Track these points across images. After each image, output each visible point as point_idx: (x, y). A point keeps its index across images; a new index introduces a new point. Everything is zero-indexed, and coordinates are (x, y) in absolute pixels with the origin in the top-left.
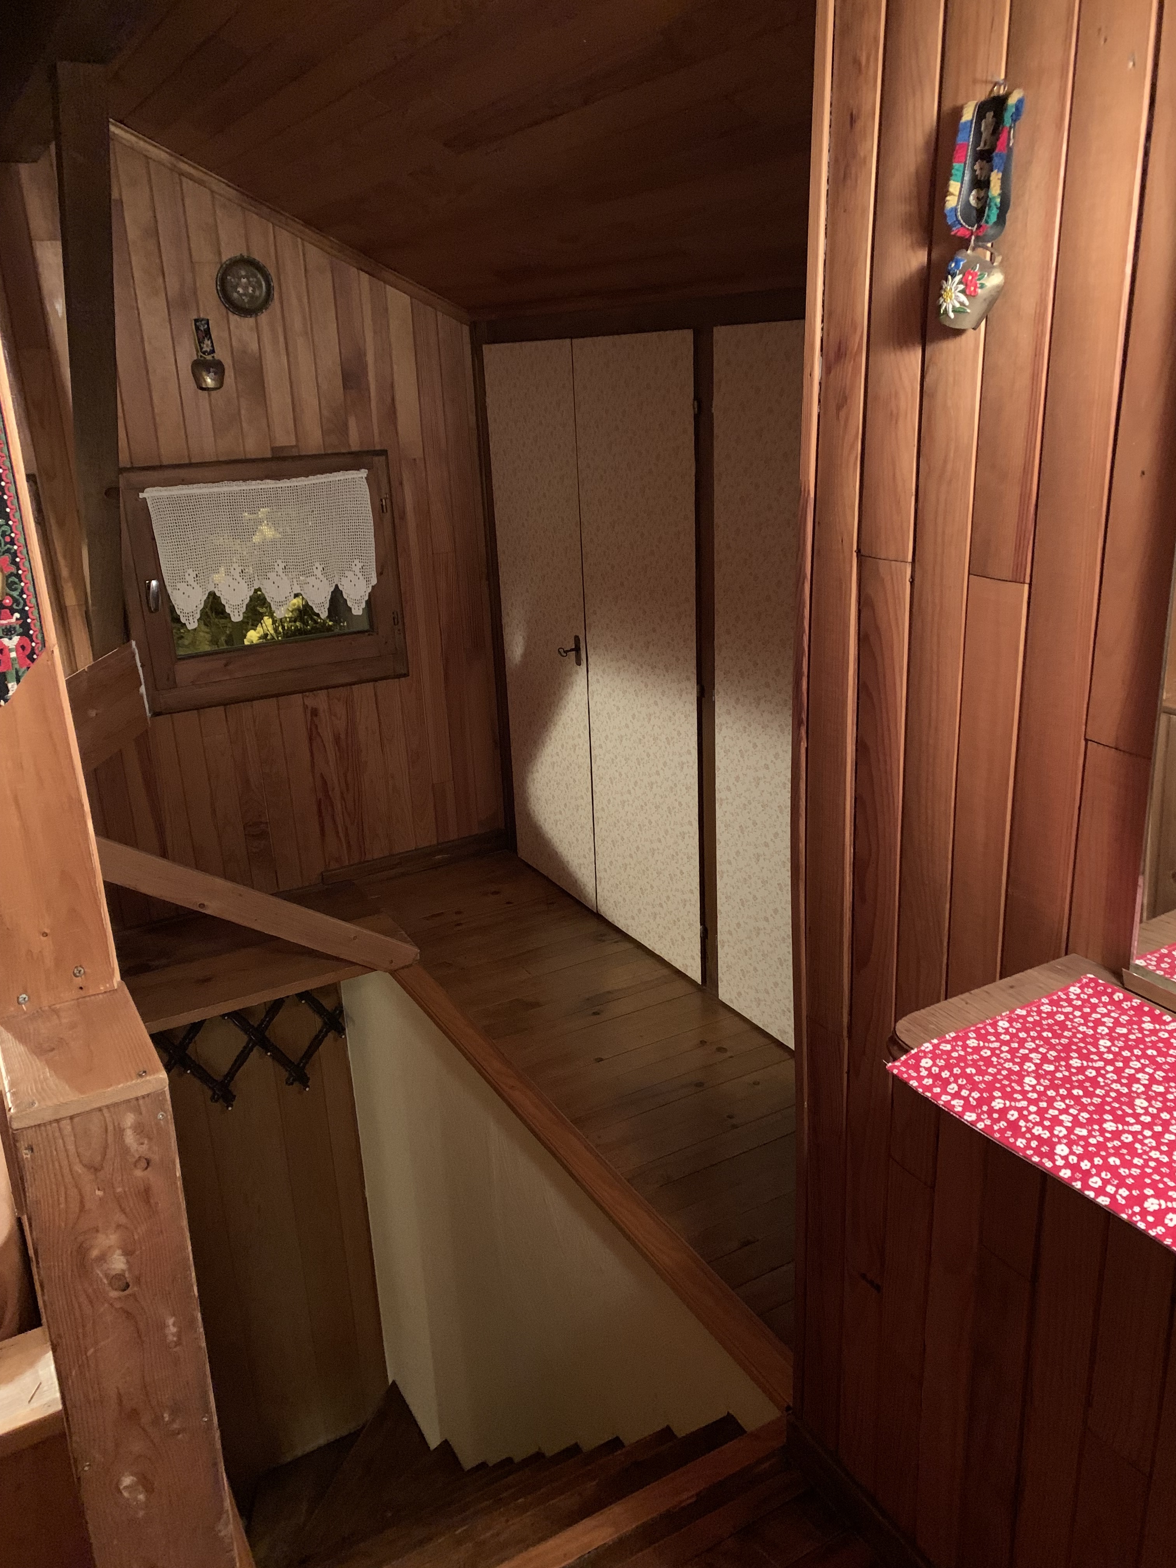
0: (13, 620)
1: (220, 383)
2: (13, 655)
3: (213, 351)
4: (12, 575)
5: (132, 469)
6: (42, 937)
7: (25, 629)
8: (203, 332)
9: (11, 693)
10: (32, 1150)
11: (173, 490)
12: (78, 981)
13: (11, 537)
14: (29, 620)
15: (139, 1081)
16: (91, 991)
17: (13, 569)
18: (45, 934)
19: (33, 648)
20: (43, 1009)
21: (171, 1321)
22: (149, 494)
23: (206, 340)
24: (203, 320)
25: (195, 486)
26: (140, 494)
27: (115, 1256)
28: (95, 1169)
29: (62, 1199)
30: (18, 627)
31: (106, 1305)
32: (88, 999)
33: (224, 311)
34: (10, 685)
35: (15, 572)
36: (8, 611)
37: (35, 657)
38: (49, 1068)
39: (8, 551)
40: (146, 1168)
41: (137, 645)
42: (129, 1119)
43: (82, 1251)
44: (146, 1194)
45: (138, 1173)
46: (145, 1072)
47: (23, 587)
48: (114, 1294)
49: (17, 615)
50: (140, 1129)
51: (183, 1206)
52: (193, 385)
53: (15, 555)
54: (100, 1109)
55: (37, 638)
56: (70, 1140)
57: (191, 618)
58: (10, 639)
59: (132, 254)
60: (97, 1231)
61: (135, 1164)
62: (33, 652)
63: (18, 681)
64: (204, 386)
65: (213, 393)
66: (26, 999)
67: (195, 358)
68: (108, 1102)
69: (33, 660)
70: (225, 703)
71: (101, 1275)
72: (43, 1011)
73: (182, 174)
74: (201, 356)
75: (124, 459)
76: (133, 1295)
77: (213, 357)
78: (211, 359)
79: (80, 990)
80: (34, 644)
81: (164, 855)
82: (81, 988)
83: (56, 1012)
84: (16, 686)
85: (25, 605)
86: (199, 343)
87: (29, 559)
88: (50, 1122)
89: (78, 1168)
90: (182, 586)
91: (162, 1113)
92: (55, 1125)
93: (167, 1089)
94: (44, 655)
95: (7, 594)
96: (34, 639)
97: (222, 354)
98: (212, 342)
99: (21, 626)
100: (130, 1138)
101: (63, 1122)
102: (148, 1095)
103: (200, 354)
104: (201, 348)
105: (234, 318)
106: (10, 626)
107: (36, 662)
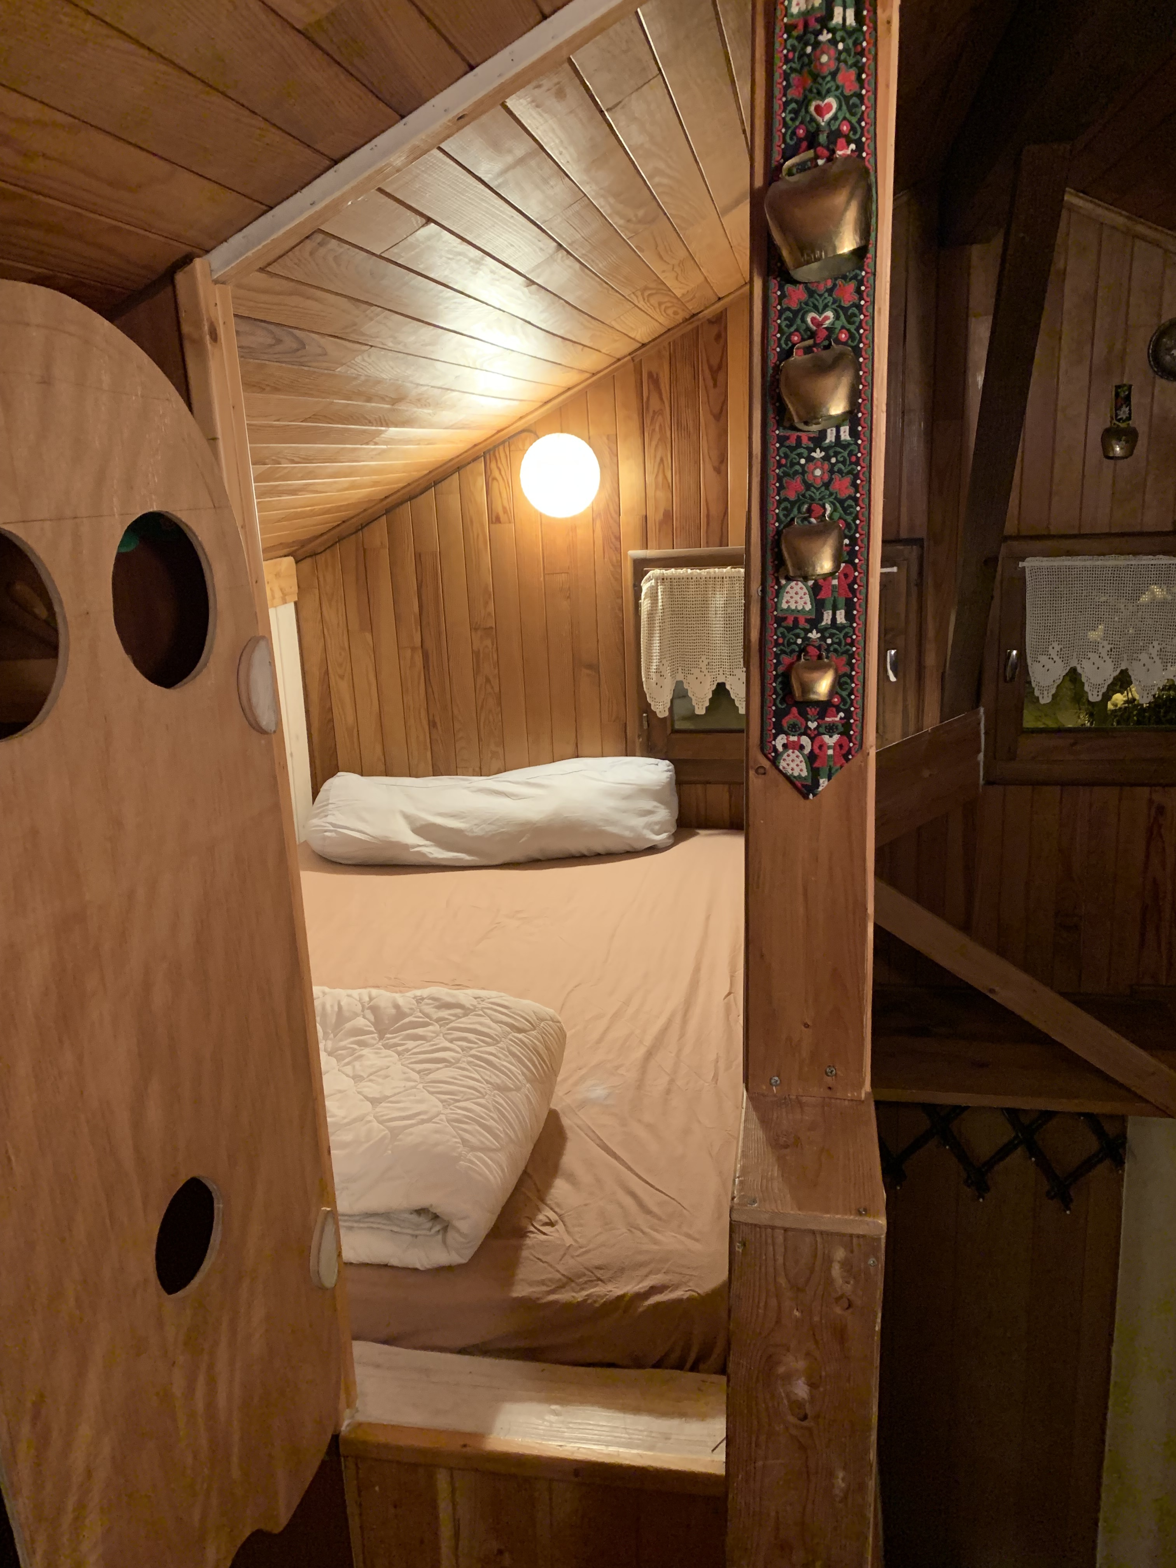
0: (837, 719)
1: (1129, 453)
2: (830, 752)
3: (1129, 418)
4: (845, 675)
5: (1018, 537)
6: (803, 1027)
7: (845, 729)
8: (1122, 397)
9: (820, 789)
10: (744, 1245)
11: (1054, 561)
12: (829, 1080)
13: (852, 639)
14: (852, 721)
15: (857, 1218)
16: (838, 1094)
17: (847, 669)
18: (806, 1026)
19: (850, 748)
20: (791, 1097)
21: (841, 1474)
22: (1029, 564)
23: (1124, 406)
24: (1125, 385)
25: (1080, 557)
26: (1020, 563)
27: (800, 1382)
28: (798, 1290)
29: (762, 1304)
30: (840, 725)
31: (782, 1426)
32: (833, 1101)
33: (1151, 373)
34: (821, 781)
35: (849, 673)
36: (834, 710)
37: (850, 757)
38: (779, 1167)
39: (846, 652)
40: (847, 1308)
41: (985, 713)
42: (840, 1254)
43: (771, 1362)
44: (841, 1334)
45: (838, 1310)
46: (865, 1210)
47: (853, 688)
48: (792, 1419)
49: (842, 714)
50: (847, 1265)
51: (877, 1362)
52: (1100, 452)
53: (852, 656)
54: (813, 1232)
55: (856, 738)
56: (780, 1250)
57: (1045, 693)
58: (831, 737)
59: (1065, 322)
60: (788, 1350)
61: (838, 1299)
62: (849, 752)
63: (829, 779)
64: (1111, 455)
65: (1120, 462)
66: (778, 1082)
67: (1108, 425)
68: (823, 1228)
69: (848, 760)
70: (1063, 784)
71: (783, 1394)
72: (790, 1100)
73: (1137, 236)
74: (1114, 424)
75: (1010, 528)
76: (810, 1429)
77: (1129, 424)
78: (1126, 426)
79: (828, 1091)
80: (851, 745)
81: (966, 927)
82: (830, 1088)
83: (801, 1105)
84: (826, 783)
85: (852, 705)
86: (1116, 410)
87: (865, 661)
88: (766, 1227)
89: (782, 1281)
90: (1043, 659)
91: (874, 1259)
92: (769, 1230)
93: (883, 1236)
94: (859, 756)
95: (837, 693)
96: (853, 739)
97: (1139, 423)
98: (1130, 410)
99: (843, 725)
100: (836, 1271)
101: (777, 1231)
102: (864, 1236)
103: (1115, 421)
104: (1117, 415)
105: (1161, 383)
106: (833, 725)
107: (850, 762)
